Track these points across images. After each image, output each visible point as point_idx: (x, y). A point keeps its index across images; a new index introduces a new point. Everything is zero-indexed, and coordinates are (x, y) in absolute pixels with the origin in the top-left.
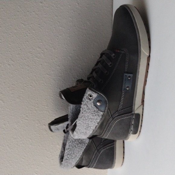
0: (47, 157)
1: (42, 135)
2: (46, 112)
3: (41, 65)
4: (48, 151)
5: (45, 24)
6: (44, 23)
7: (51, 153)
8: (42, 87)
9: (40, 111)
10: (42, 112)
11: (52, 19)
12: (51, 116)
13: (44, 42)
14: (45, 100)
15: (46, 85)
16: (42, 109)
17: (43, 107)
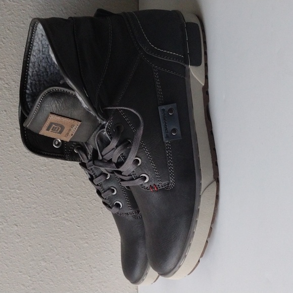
0: (23, 285)
1: (12, 245)
2: (18, 200)
3: (6, 111)
4: (24, 274)
5: (11, 33)
6: (8, 31)
7: (30, 276)
8: (9, 152)
9: (6, 199)
10: (10, 200)
11: (24, 24)
12: (27, 208)
13: (9, 67)
14: (15, 179)
15: (15, 150)
16: (10, 196)
17: (13, 191)
